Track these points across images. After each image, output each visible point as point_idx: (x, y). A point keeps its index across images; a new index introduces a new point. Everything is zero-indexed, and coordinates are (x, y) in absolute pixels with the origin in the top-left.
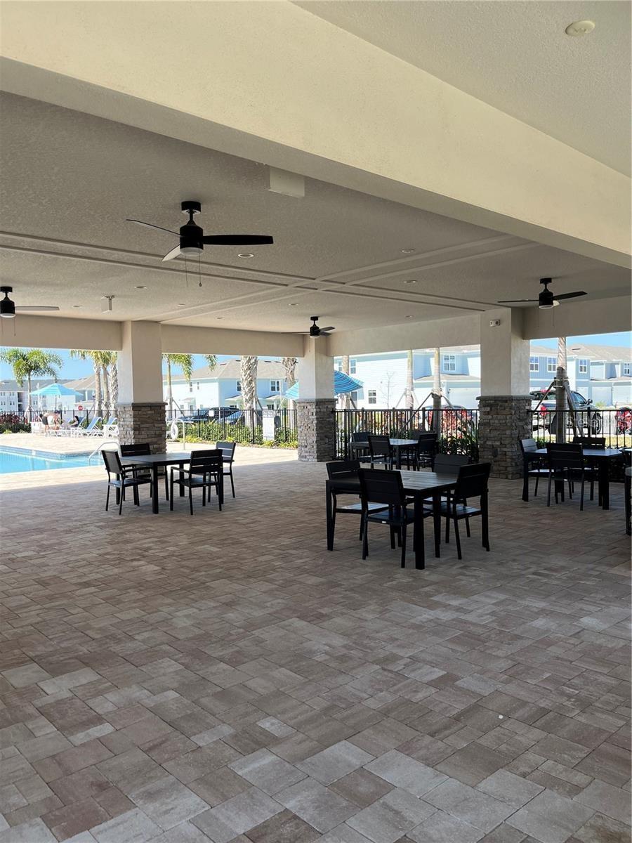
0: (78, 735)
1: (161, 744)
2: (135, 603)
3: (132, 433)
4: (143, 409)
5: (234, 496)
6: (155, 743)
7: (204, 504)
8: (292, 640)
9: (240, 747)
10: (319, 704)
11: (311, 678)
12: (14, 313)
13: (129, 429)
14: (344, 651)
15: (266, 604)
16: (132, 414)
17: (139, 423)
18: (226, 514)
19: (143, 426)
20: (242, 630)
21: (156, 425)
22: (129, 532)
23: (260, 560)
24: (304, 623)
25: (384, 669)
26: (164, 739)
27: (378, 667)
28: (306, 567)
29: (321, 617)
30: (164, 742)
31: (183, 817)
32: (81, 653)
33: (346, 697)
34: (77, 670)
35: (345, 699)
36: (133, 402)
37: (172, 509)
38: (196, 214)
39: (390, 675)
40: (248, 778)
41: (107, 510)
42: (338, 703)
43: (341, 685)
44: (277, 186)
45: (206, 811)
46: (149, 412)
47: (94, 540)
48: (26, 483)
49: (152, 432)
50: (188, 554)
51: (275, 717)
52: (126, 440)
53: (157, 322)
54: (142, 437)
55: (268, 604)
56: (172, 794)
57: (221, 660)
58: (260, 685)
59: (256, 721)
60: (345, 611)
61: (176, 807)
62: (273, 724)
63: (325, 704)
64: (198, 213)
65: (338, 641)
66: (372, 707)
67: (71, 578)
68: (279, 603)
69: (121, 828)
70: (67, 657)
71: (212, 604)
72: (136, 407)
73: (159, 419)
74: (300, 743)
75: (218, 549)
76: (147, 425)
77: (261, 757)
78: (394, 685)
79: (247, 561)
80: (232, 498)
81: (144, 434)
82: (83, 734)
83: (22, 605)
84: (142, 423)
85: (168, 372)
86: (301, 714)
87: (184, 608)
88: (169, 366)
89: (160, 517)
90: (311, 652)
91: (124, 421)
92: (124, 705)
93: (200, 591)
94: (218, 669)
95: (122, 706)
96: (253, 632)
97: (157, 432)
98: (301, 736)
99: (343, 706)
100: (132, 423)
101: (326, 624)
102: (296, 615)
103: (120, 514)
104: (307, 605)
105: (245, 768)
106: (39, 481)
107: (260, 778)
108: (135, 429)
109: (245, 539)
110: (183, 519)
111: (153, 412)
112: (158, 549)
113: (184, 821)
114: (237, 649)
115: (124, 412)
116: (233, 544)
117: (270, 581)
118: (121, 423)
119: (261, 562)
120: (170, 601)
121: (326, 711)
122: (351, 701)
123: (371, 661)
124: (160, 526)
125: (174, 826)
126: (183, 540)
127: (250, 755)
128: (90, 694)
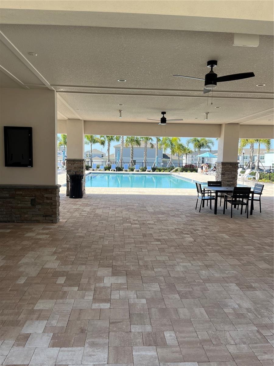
0: (97, 304)
1: (118, 322)
2: (169, 253)
3: (221, 175)
4: (227, 165)
5: (261, 212)
6: (117, 321)
7: (241, 214)
8: (222, 295)
9: (146, 340)
10: (203, 335)
11: (212, 320)
12: (166, 123)
13: (220, 174)
14: (245, 312)
15: (225, 272)
16: (221, 167)
17: (224, 171)
18: (249, 220)
19: (226, 173)
20: (202, 281)
21: (232, 173)
22: (197, 220)
23: (245, 248)
24: (237, 288)
25: (258, 331)
26: (121, 321)
27: (256, 329)
28: (267, 258)
29: (250, 288)
30: (120, 322)
31: (93, 362)
32: (129, 269)
33: (220, 339)
34: (122, 276)
35: (219, 339)
36: (222, 161)
37: (224, 213)
38: (214, 67)
39: (259, 336)
40: (134, 358)
41: (196, 209)
42: (213, 340)
43: (225, 331)
44: (238, 43)
45: (104, 364)
46: (230, 167)
47: (179, 222)
48: (176, 193)
49: (231, 176)
50: (212, 236)
51: (175, 333)
52: (218, 179)
53: (238, 124)
54: (225, 178)
55: (227, 272)
56: (100, 348)
57: (179, 293)
58: (184, 313)
59: (165, 331)
60: (267, 289)
61: (96, 355)
62: (171, 336)
63: (206, 337)
64: (215, 66)
65: (246, 304)
66: (230, 350)
67: (156, 236)
68: (233, 273)
69: (70, 353)
70: (123, 269)
71: (200, 264)
72: (223, 164)
73: (234, 170)
74: (174, 352)
75: (229, 237)
76: (228, 173)
77: (149, 350)
78: (256, 343)
79: (237, 246)
80: (260, 213)
81: (226, 177)
82: (98, 304)
83: (130, 243)
84: (225, 172)
85: (259, 148)
86: (189, 337)
87: (187, 262)
88: (260, 145)
89: (216, 216)
90: (226, 306)
91: (218, 170)
92: (123, 298)
93: (201, 256)
94: (174, 297)
95: (121, 298)
96: (206, 284)
97: (233, 176)
98: (178, 349)
99: (215, 343)
100: (221, 171)
101: (248, 293)
102: (236, 282)
103: (200, 212)
104: (247, 279)
105: (138, 352)
106: (182, 193)
107: (139, 361)
108: (222, 174)
109: (246, 235)
110: (226, 219)
111: (232, 167)
112: (201, 231)
113: (92, 363)
114: (191, 290)
115: (219, 166)
116: (238, 236)
117: (239, 260)
118: (217, 171)
119: (245, 249)
120: (184, 257)
121: (203, 342)
122: (222, 342)
123: (255, 323)
124: (212, 220)
125: (87, 363)
126: (215, 229)
127: (147, 347)
128: (116, 288)
